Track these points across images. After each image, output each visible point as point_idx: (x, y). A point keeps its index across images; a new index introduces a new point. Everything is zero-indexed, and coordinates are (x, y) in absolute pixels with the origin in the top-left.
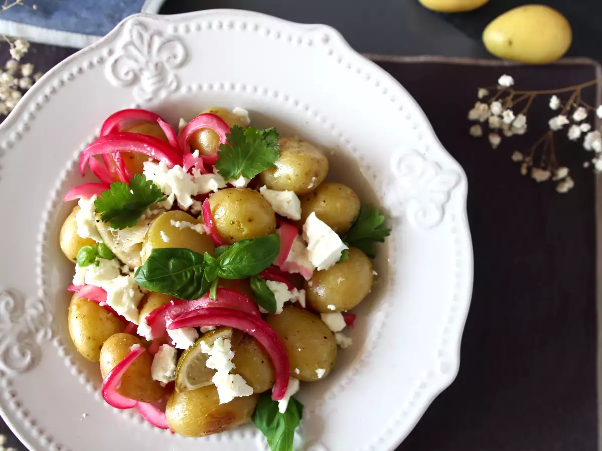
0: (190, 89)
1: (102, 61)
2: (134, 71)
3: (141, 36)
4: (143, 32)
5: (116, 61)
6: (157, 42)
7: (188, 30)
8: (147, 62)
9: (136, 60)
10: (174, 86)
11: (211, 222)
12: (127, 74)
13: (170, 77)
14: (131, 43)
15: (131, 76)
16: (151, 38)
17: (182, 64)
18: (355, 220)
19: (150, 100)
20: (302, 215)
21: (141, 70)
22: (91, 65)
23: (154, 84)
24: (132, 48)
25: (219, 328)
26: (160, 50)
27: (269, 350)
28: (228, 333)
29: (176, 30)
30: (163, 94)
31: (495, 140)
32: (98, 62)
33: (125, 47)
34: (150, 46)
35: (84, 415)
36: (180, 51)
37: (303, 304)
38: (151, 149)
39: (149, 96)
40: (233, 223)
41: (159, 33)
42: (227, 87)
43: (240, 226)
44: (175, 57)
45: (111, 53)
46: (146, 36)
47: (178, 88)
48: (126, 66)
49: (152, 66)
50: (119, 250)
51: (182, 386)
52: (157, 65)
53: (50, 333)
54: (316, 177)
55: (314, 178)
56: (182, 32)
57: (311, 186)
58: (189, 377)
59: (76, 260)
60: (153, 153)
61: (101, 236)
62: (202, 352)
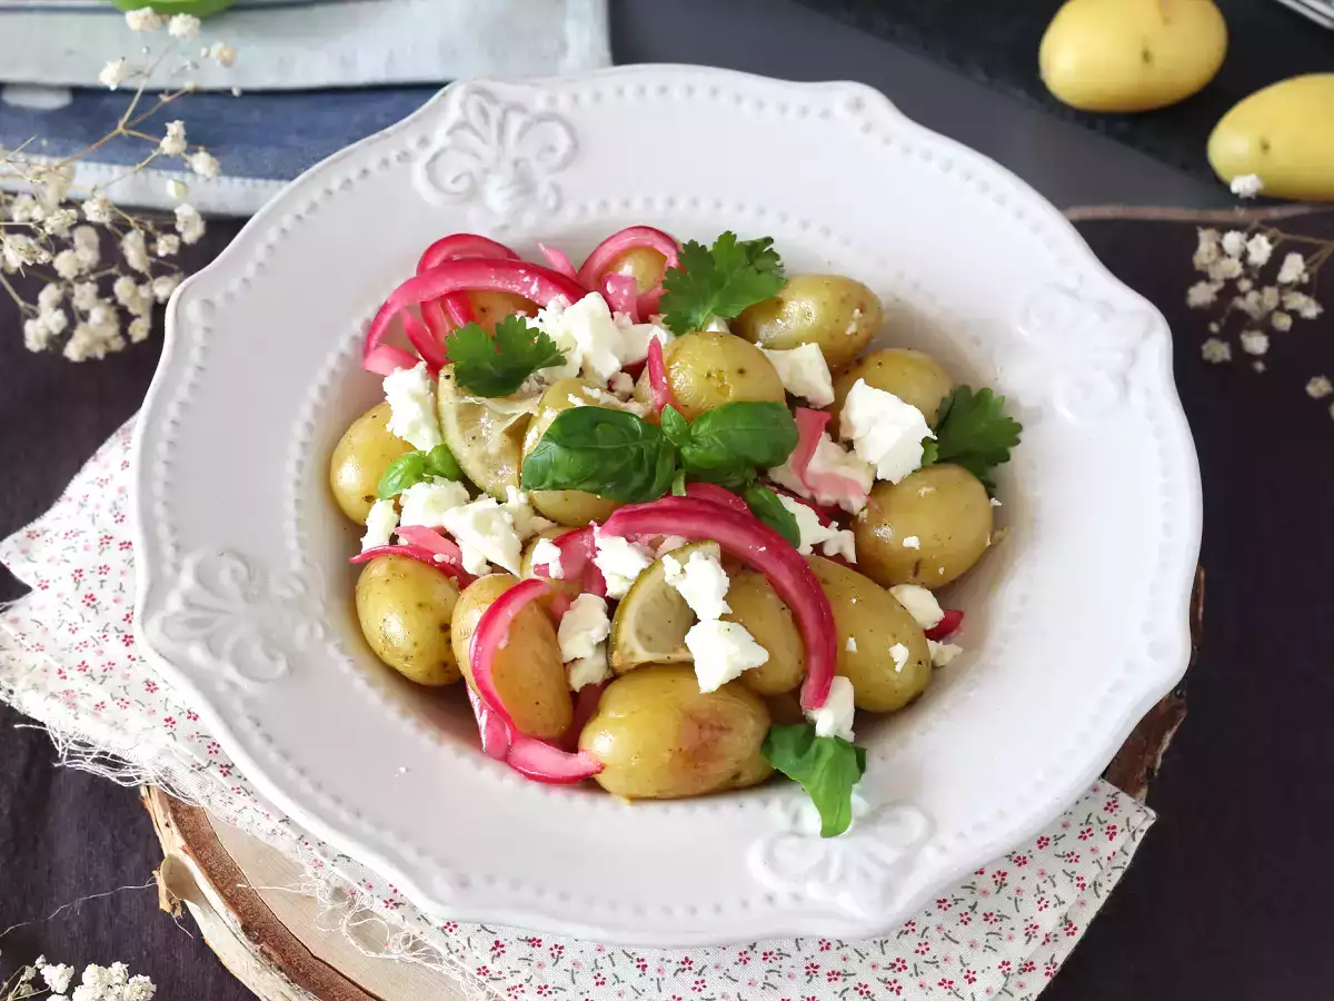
0: (583, 209)
1: (405, 157)
2: (470, 174)
3: (484, 113)
4: (486, 105)
5: (435, 157)
6: (515, 123)
7: (576, 101)
8: (498, 159)
9: (476, 155)
10: (551, 203)
11: (664, 379)
12: (455, 181)
13: (543, 189)
14: (463, 125)
15: (464, 185)
16: (505, 113)
17: (566, 163)
18: (946, 409)
19: (505, 228)
20: (837, 395)
21: (485, 172)
22: (385, 163)
23: (510, 199)
24: (466, 135)
25: (695, 540)
26: (521, 134)
27: (794, 593)
28: (714, 548)
29: (552, 100)
30: (529, 219)
31: (1257, 343)
32: (399, 159)
33: (450, 132)
34: (502, 129)
35: (403, 770)
36: (563, 142)
37: (851, 557)
38: (532, 278)
39: (499, 223)
40: (709, 375)
42: (660, 205)
43: (722, 380)
44: (552, 149)
45: (424, 142)
46: (495, 113)
47: (559, 206)
48: (455, 164)
49: (507, 167)
50: (477, 449)
51: (627, 651)
52: (516, 164)
53: (320, 632)
54: (861, 311)
55: (857, 311)
56: (563, 104)
57: (852, 329)
58: (639, 633)
59: (370, 499)
60: (534, 289)
61: (444, 422)
62: (667, 579)
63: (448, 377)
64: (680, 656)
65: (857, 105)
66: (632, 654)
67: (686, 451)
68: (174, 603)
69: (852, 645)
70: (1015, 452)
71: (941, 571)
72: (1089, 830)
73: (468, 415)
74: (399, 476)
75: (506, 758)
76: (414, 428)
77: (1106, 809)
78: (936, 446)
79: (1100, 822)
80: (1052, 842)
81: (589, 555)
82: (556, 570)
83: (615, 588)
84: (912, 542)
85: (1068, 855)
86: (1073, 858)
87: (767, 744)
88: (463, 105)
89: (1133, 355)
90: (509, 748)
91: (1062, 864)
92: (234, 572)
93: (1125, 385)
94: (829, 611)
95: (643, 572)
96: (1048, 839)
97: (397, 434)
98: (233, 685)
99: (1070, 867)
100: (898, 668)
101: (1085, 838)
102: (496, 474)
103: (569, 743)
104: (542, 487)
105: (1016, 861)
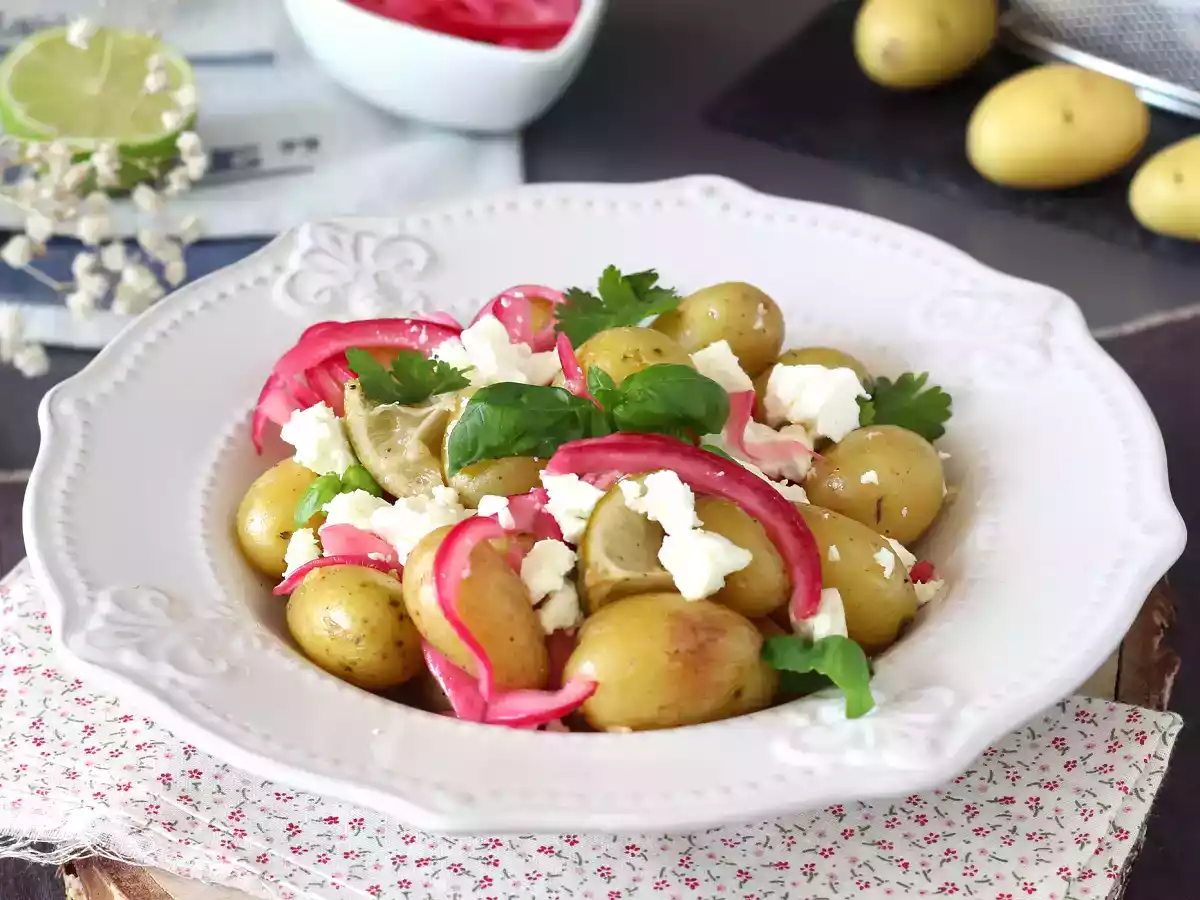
1: (261, 281)
2: (331, 289)
3: (336, 241)
4: (336, 234)
5: (293, 278)
6: (368, 246)
7: (426, 223)
8: (357, 275)
9: (331, 272)
11: (579, 370)
12: (319, 293)
14: (316, 250)
15: (326, 298)
16: (357, 238)
17: (427, 273)
20: (755, 386)
21: (346, 286)
22: (243, 288)
24: (321, 258)
26: (376, 256)
27: (762, 511)
29: (402, 226)
32: (256, 283)
34: (356, 249)
35: (375, 732)
36: (420, 257)
40: (625, 357)
41: (370, 234)
43: (639, 358)
44: (410, 263)
45: (278, 269)
46: (347, 240)
48: (315, 284)
49: (368, 280)
50: (395, 460)
51: (600, 569)
52: (376, 276)
53: (257, 644)
54: (766, 307)
55: (761, 306)
56: (413, 226)
57: (759, 324)
58: (610, 554)
59: (286, 536)
60: (423, 337)
61: (355, 439)
62: (627, 503)
63: (353, 387)
64: (657, 573)
65: (710, 191)
66: (606, 572)
67: (619, 411)
68: (95, 623)
69: (834, 553)
70: (948, 424)
71: (904, 512)
72: (1116, 744)
73: (382, 428)
74: (316, 494)
75: (484, 718)
76: (324, 454)
77: (1128, 721)
78: (871, 403)
79: (1127, 733)
80: (1080, 763)
81: (537, 506)
82: (506, 520)
83: (571, 528)
84: (870, 477)
85: (1101, 769)
86: (1108, 768)
87: (765, 652)
88: (313, 235)
89: (1048, 326)
90: (486, 706)
91: (1098, 777)
92: (154, 601)
93: (1046, 351)
94: (803, 524)
95: (600, 502)
96: (1075, 762)
97: (306, 464)
98: (174, 682)
99: (1106, 777)
100: (887, 573)
101: (1114, 750)
102: (418, 482)
103: (552, 681)
104: (474, 459)
105: (1045, 787)
